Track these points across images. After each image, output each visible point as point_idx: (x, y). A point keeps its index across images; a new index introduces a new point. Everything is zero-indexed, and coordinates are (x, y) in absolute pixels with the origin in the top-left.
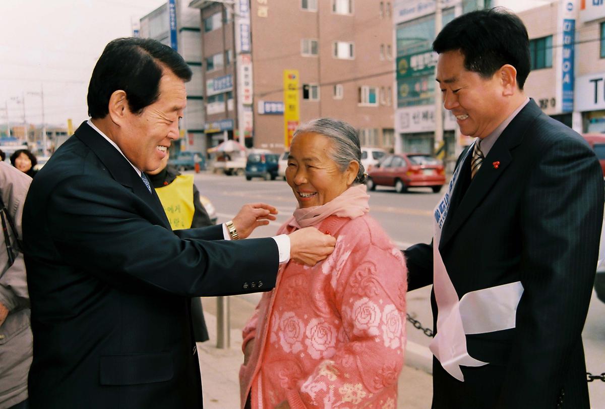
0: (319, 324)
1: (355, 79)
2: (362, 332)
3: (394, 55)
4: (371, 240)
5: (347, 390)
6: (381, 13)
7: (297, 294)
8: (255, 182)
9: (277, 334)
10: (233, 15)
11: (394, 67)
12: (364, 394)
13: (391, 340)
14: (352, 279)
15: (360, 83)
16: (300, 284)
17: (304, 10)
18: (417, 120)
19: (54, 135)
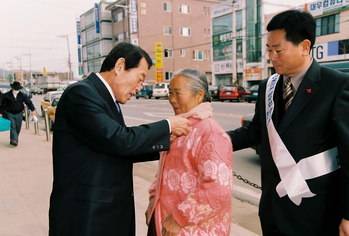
0: (187, 175)
1: (192, 47)
2: (208, 178)
3: (212, 34)
4: (211, 130)
5: (201, 208)
6: (204, 13)
7: (175, 160)
8: (141, 100)
9: (166, 181)
10: (128, 14)
11: (212, 41)
12: (211, 210)
13: (224, 181)
14: (202, 151)
15: (194, 48)
16: (177, 154)
17: (165, 11)
18: (223, 68)
19: (36, 76)
